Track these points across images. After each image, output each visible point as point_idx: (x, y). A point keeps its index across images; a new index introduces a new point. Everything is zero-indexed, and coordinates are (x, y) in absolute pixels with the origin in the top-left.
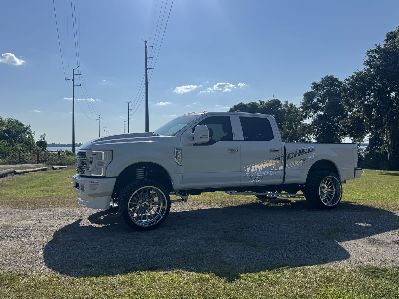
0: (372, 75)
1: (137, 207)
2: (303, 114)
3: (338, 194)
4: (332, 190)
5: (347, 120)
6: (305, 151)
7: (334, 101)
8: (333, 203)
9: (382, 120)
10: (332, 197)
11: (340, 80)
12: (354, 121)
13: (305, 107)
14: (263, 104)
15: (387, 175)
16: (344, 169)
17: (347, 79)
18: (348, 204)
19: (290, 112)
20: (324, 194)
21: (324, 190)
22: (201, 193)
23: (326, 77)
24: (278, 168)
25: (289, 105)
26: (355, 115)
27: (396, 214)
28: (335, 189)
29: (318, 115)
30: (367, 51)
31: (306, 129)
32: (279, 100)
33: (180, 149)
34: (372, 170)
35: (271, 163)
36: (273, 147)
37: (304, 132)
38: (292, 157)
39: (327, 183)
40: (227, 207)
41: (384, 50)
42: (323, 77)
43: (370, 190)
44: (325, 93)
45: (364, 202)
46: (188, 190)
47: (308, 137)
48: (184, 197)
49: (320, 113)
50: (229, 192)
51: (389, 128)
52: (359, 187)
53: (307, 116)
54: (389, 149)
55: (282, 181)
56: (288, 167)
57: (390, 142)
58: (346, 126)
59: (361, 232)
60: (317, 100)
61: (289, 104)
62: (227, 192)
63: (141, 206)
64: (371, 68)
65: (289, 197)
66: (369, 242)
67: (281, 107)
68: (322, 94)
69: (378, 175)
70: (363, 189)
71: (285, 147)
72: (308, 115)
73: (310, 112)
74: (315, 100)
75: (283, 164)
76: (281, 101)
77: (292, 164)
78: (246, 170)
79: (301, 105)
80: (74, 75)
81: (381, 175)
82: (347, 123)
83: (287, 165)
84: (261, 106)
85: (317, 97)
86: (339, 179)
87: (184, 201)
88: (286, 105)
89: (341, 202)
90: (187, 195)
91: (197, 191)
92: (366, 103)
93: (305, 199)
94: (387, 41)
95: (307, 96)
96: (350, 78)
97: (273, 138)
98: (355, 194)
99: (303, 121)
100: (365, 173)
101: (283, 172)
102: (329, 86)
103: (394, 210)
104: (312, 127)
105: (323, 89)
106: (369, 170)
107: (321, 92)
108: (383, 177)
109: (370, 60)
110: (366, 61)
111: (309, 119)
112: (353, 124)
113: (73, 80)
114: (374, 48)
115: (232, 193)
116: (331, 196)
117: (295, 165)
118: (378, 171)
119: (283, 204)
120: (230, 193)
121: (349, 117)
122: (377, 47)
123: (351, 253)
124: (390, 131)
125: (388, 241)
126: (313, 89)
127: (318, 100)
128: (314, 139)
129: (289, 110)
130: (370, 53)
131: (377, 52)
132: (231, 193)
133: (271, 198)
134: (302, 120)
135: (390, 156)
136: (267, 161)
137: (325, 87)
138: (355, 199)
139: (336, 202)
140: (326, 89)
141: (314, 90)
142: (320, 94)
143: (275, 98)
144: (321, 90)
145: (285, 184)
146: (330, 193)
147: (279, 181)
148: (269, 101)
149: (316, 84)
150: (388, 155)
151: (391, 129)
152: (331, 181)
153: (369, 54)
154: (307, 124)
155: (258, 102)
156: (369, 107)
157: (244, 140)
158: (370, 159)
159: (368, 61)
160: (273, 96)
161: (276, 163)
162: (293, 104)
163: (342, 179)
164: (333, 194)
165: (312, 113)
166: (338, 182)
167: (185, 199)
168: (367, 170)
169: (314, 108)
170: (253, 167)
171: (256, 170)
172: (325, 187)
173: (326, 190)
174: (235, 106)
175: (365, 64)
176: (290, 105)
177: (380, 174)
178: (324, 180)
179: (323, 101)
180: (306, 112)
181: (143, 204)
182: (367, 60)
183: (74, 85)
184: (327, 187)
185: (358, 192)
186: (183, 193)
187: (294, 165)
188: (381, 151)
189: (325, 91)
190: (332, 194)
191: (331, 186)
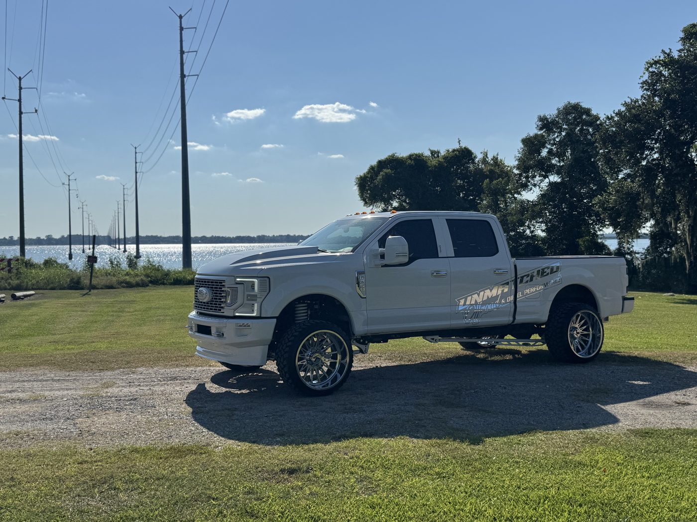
0: (655, 111)
1: (304, 362)
2: (521, 179)
3: (597, 339)
4: (588, 333)
5: (609, 196)
6: (546, 272)
7: (582, 155)
8: (590, 354)
9: (675, 197)
10: (587, 344)
11: (594, 112)
12: (622, 199)
13: (525, 165)
14: (438, 156)
15: (683, 303)
16: (606, 298)
17: (608, 117)
18: (612, 355)
19: (492, 175)
20: (576, 338)
21: (575, 332)
22: (389, 340)
23: (566, 106)
24: (506, 300)
25: (490, 159)
26: (623, 188)
27: (686, 368)
28: (592, 331)
29: (551, 184)
30: (647, 63)
31: (527, 211)
32: (470, 149)
33: (363, 273)
34: (655, 294)
35: (496, 292)
36: (499, 267)
37: (524, 217)
38: (527, 282)
39: (580, 321)
40: (421, 363)
41: (677, 61)
42: (561, 105)
43: (650, 332)
44: (564, 139)
45: (639, 352)
46: (372, 336)
47: (529, 228)
48: (363, 347)
49: (554, 178)
50: (429, 338)
51: (687, 212)
52: (631, 328)
53: (529, 184)
54: (688, 253)
55: (511, 319)
56: (521, 297)
57: (689, 238)
58: (606, 208)
59: (632, 392)
60: (548, 152)
61: (490, 157)
62: (427, 337)
63: (310, 360)
64: (654, 95)
65: (520, 345)
66: (644, 405)
67: (473, 162)
68: (557, 140)
69: (666, 304)
70: (637, 331)
71: (515, 266)
72: (529, 182)
73: (534, 176)
74: (544, 153)
75: (513, 292)
76: (473, 150)
77: (528, 291)
78: (459, 303)
79: (517, 163)
80: (21, 88)
81: (672, 305)
82: (608, 202)
83: (519, 295)
84: (434, 162)
85: (549, 146)
86: (598, 315)
87: (363, 353)
88: (484, 161)
89: (601, 352)
90: (367, 344)
91: (383, 338)
92: (644, 163)
93: (545, 347)
94: (685, 42)
95: (527, 143)
96: (614, 115)
97: (498, 251)
98: (624, 339)
99: (521, 195)
100: (643, 300)
101: (512, 305)
102: (571, 124)
103: (683, 362)
104: (537, 208)
105: (561, 129)
106: (651, 293)
107: (556, 137)
108: (673, 307)
109: (652, 79)
110: (644, 83)
111: (532, 191)
112: (620, 204)
113: (20, 100)
114: (660, 57)
115: (435, 340)
116: (586, 342)
117: (531, 293)
118: (667, 296)
119: (509, 357)
120: (431, 339)
121: (612, 191)
122: (666, 55)
123: (618, 417)
124: (689, 217)
125: (670, 402)
126: (541, 129)
127: (550, 152)
128: (543, 231)
129: (491, 171)
130: (652, 66)
131: (665, 65)
132: (433, 339)
133: (487, 348)
134: (519, 193)
135: (689, 266)
136: (489, 288)
137: (565, 127)
138: (623, 348)
139: (593, 352)
140: (565, 129)
141: (542, 132)
142: (554, 139)
143: (461, 145)
144: (555, 132)
145: (516, 324)
146: (584, 338)
147: (507, 319)
148: (451, 150)
149: (546, 119)
150: (687, 263)
151: (691, 213)
152: (586, 318)
153: (651, 70)
154: (528, 201)
155: (427, 153)
156: (650, 172)
157: (454, 256)
158: (654, 271)
159: (648, 83)
160: (458, 141)
161: (503, 291)
162: (497, 158)
163: (603, 316)
164: (589, 338)
165: (538, 178)
166: (597, 320)
167: (364, 350)
168: (647, 294)
169: (542, 169)
170: (469, 298)
171: (473, 302)
172: (577, 328)
173: (578, 333)
174: (380, 162)
175: (643, 87)
176: (492, 159)
177: (671, 303)
178: (574, 318)
179: (560, 155)
180: (527, 177)
181: (314, 356)
182: (646, 80)
183: (23, 110)
184: (580, 327)
185: (629, 335)
186: (362, 341)
187: (529, 294)
188: (673, 257)
189: (564, 134)
190: (587, 339)
191: (585, 327)
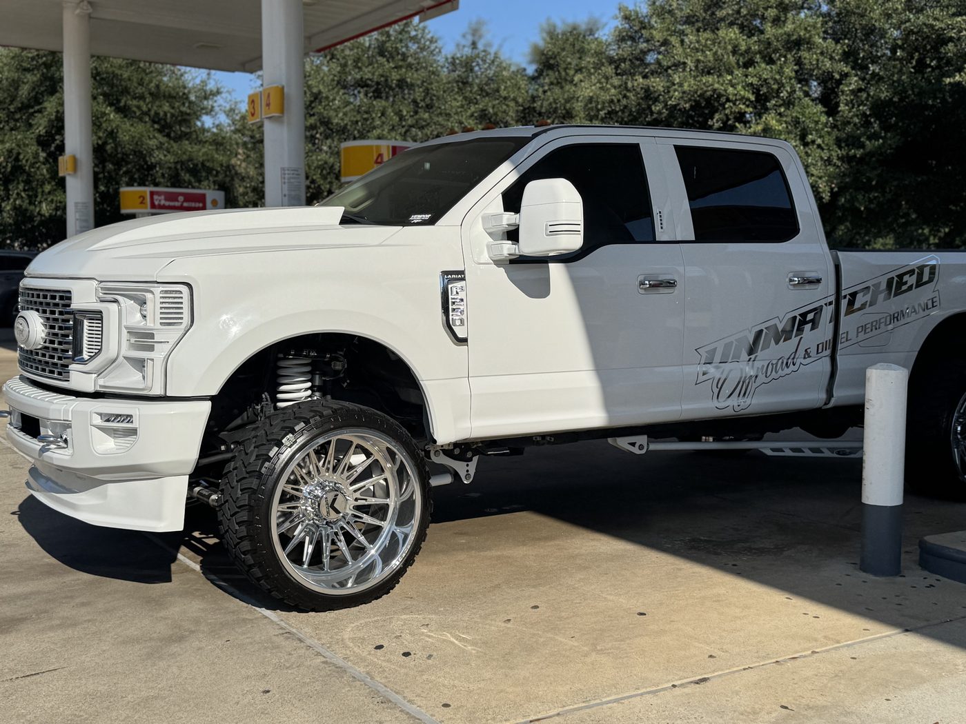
6: (906, 283)
24: (812, 351)
33: (461, 278)
38: (864, 306)
48: (461, 467)
50: (626, 441)
62: (620, 441)
71: (837, 268)
90: (471, 459)
115: (637, 445)
120: (630, 444)
132: (633, 445)
147: (812, 397)
157: (693, 238)
167: (462, 474)
186: (457, 451)
